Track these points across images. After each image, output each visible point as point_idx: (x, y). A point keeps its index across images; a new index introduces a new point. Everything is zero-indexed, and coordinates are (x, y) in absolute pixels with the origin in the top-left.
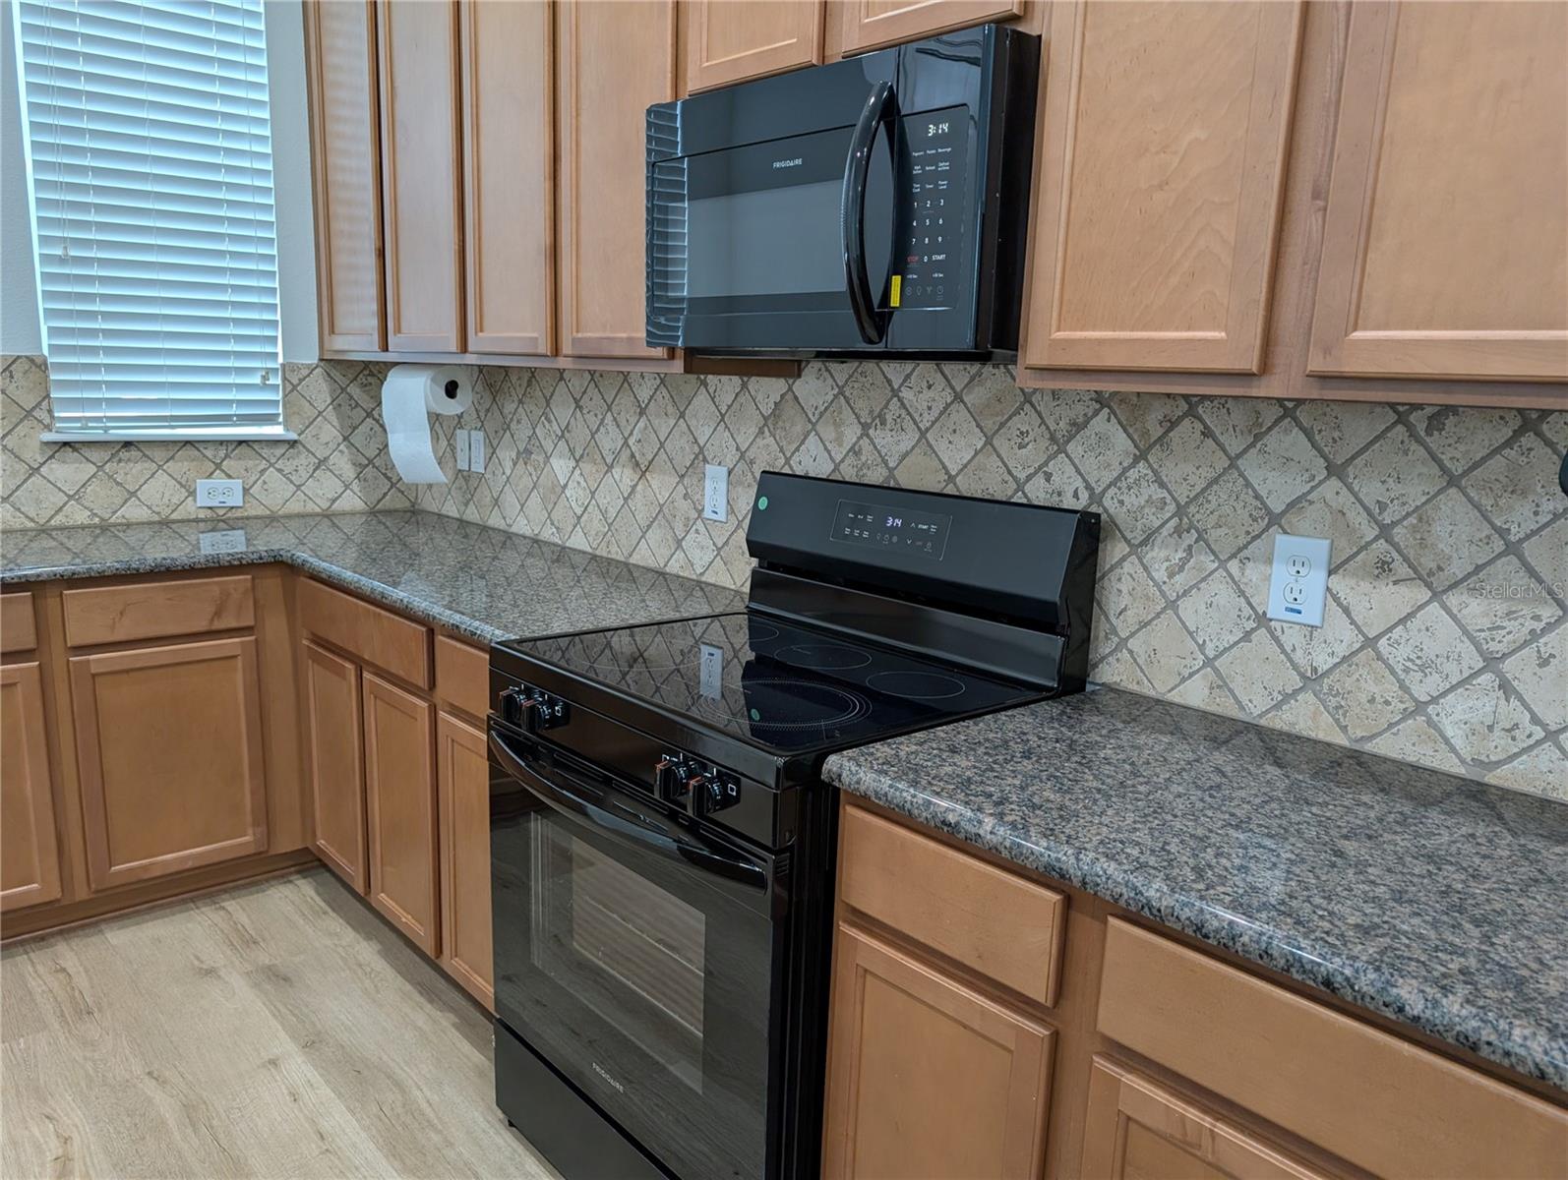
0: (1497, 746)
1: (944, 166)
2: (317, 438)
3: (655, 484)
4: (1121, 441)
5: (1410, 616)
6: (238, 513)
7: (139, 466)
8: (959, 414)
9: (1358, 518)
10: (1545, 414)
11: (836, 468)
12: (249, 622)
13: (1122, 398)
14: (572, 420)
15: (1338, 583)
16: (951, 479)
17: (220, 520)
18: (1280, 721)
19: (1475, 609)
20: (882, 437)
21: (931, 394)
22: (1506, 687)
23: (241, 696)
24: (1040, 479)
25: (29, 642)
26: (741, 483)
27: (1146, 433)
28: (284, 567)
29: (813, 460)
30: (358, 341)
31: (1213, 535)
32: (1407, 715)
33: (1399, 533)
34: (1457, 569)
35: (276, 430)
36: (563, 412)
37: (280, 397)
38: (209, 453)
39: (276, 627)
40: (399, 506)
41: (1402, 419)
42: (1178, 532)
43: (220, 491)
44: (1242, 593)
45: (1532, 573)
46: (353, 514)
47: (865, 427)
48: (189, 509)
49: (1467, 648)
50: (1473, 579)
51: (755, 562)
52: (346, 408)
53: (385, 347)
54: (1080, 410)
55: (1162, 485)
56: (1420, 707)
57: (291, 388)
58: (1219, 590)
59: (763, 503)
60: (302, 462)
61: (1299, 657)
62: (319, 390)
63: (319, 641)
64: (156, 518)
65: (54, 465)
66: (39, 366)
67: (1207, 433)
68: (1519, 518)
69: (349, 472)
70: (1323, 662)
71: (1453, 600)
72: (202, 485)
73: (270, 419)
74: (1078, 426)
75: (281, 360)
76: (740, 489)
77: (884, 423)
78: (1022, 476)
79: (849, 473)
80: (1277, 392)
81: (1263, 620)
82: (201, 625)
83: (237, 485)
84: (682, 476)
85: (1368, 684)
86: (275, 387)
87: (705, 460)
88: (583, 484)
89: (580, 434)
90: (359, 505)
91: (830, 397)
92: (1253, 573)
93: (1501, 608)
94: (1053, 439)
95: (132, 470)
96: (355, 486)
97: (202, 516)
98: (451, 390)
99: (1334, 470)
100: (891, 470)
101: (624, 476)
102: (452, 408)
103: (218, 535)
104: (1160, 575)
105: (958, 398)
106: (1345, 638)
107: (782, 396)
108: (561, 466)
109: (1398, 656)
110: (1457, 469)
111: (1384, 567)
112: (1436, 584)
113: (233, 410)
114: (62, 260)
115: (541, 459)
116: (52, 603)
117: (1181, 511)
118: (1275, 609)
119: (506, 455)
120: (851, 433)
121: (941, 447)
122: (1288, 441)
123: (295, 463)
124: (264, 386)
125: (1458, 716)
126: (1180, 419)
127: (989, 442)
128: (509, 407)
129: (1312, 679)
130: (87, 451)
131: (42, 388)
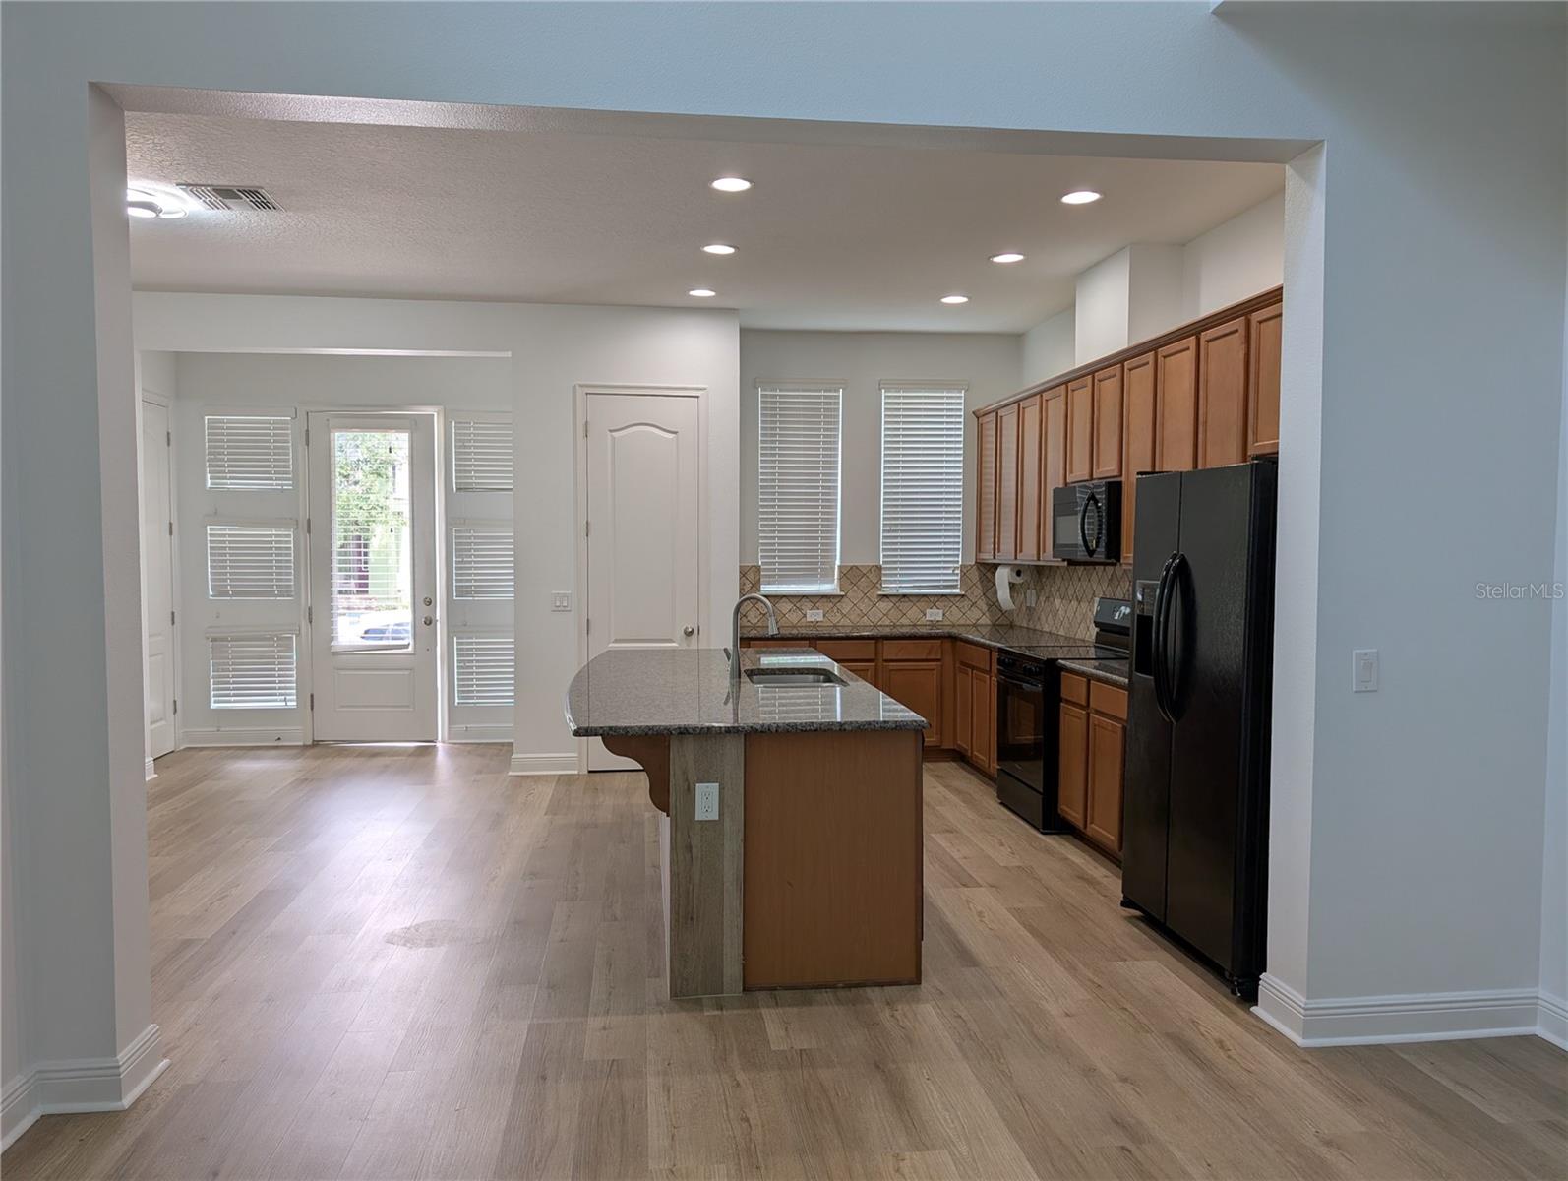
2: (972, 594)
6: (941, 623)
7: (906, 605)
12: (939, 657)
14: (1061, 586)
17: (934, 626)
23: (935, 684)
25: (873, 657)
28: (953, 638)
30: (988, 557)
35: (957, 591)
36: (1058, 581)
37: (959, 577)
38: (931, 599)
39: (948, 659)
40: (1005, 623)
43: (934, 615)
46: (985, 625)
48: (923, 620)
51: (1097, 629)
52: (985, 582)
53: (994, 558)
57: (964, 574)
60: (967, 603)
62: (975, 575)
63: (963, 663)
64: (912, 624)
65: (881, 603)
66: (879, 568)
69: (985, 608)
72: (928, 611)
73: (955, 587)
75: (960, 563)
76: (1094, 605)
82: (924, 657)
83: (941, 612)
86: (957, 574)
88: (1063, 609)
89: (1063, 589)
90: (989, 622)
95: (905, 606)
96: (987, 614)
97: (927, 621)
98: (1019, 573)
101: (1074, 604)
102: (1018, 580)
108: (1058, 602)
113: (942, 583)
114: (889, 531)
115: (1052, 600)
116: (880, 644)
119: (1042, 599)
123: (963, 604)
124: (953, 574)
128: (1044, 580)
130: (891, 599)
131: (880, 576)
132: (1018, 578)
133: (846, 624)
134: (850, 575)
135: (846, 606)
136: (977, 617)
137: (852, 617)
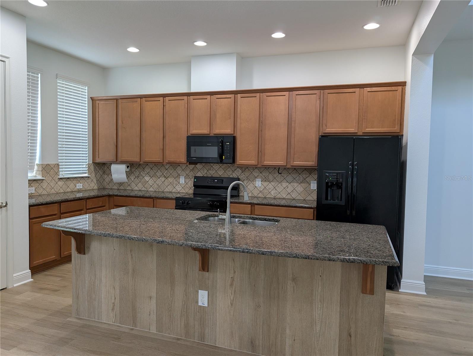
0: (276, 195)
1: (229, 147)
2: (92, 176)
3: (169, 180)
4: (240, 171)
5: (268, 185)
6: (82, 190)
7: (70, 182)
8: (221, 169)
9: (263, 177)
10: (276, 168)
11: (203, 175)
13: (240, 167)
14: (150, 171)
15: (262, 183)
16: (220, 176)
17: (79, 191)
18: (258, 196)
19: (273, 183)
20: (210, 172)
21: (217, 166)
22: (276, 190)
24: (231, 175)
26: (187, 178)
27: (243, 170)
29: (199, 174)
31: (250, 179)
32: (269, 193)
33: (266, 178)
34: (271, 180)
35: (86, 175)
37: (87, 169)
38: (78, 179)
41: (266, 168)
42: (247, 179)
43: (79, 186)
44: (253, 185)
45: (277, 180)
46: (96, 189)
47: (208, 171)
48: (75, 189)
49: (273, 187)
50: (272, 181)
53: (117, 161)
54: (236, 168)
55: (245, 175)
56: (270, 192)
57: (89, 167)
58: (251, 184)
59: (195, 180)
60: (90, 180)
61: (259, 190)
62: (92, 168)
64: (71, 191)
65: (59, 182)
66: (58, 165)
67: (249, 170)
68: (275, 176)
69: (96, 182)
70: (261, 190)
71: (271, 183)
72: (77, 184)
73: (85, 173)
74: (235, 170)
75: (87, 163)
76: (187, 179)
77: (210, 170)
78: (229, 175)
79: (205, 176)
80: (259, 166)
81: (256, 187)
84: (175, 178)
85: (265, 191)
86: (87, 167)
87: (180, 176)
88: (152, 180)
89: (152, 173)
90: (97, 188)
91: (202, 167)
92: (254, 182)
93: (275, 183)
94: (233, 171)
95: (69, 182)
96: (96, 185)
97: (77, 190)
98: (128, 167)
99: (261, 173)
100: (212, 175)
101: (162, 179)
103: (79, 194)
104: (245, 184)
105: (221, 167)
106: (263, 187)
107: (194, 167)
108: (147, 178)
109: (267, 188)
110: (270, 172)
111: (266, 181)
112: (270, 182)
113: (81, 172)
115: (142, 177)
117: (247, 177)
118: (257, 186)
120: (206, 171)
121: (219, 173)
122: (256, 170)
123: (89, 180)
124: (85, 167)
125: (272, 193)
126: (246, 169)
127: (225, 171)
129: (261, 192)
130: (63, 180)
131: (59, 168)
132: (128, 169)
133: (45, 193)
134: (46, 168)
135: (45, 185)
136: (93, 186)
137: (47, 190)
